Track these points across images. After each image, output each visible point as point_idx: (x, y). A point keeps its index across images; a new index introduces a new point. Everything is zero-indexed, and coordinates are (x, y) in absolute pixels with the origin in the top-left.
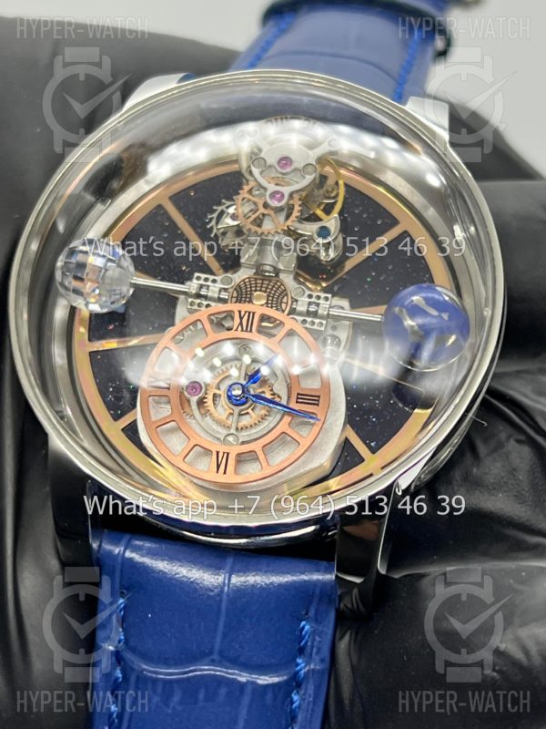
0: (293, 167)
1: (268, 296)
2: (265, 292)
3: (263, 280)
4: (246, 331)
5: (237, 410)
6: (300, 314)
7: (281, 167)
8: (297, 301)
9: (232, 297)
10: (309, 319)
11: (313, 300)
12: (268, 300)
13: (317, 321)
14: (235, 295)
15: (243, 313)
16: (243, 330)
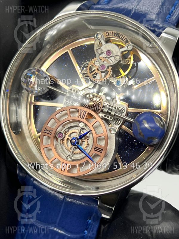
0: (111, 55)
1: (94, 103)
4: (82, 118)
5: (73, 147)
6: (105, 113)
7: (107, 54)
10: (107, 115)
12: (94, 105)
13: (110, 117)
15: (82, 111)
16: (81, 118)
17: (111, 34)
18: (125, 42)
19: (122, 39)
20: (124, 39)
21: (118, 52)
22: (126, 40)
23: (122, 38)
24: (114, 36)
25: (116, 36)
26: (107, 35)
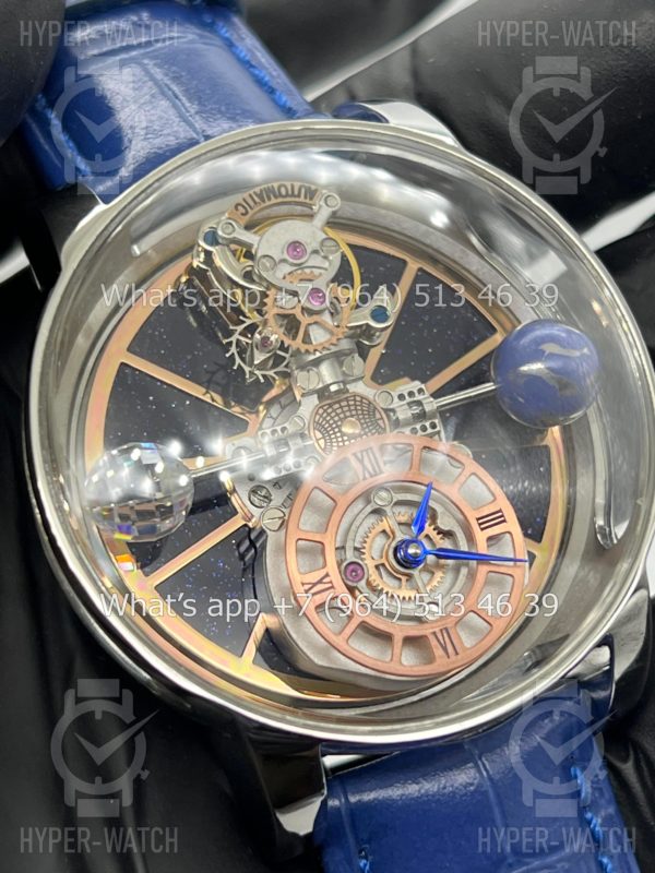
0: (309, 251)
1: (359, 420)
2: (352, 416)
3: (339, 402)
4: (376, 474)
5: (415, 572)
6: (407, 423)
7: (294, 257)
8: (393, 410)
9: (317, 440)
10: (418, 426)
11: (408, 399)
12: (362, 424)
13: (427, 424)
14: (319, 435)
15: (359, 455)
16: (371, 476)
17: (252, 204)
18: (306, 197)
19: (293, 195)
20: (296, 193)
21: (314, 232)
22: (303, 191)
23: (290, 192)
24: (264, 201)
25: (269, 199)
26: (244, 211)
